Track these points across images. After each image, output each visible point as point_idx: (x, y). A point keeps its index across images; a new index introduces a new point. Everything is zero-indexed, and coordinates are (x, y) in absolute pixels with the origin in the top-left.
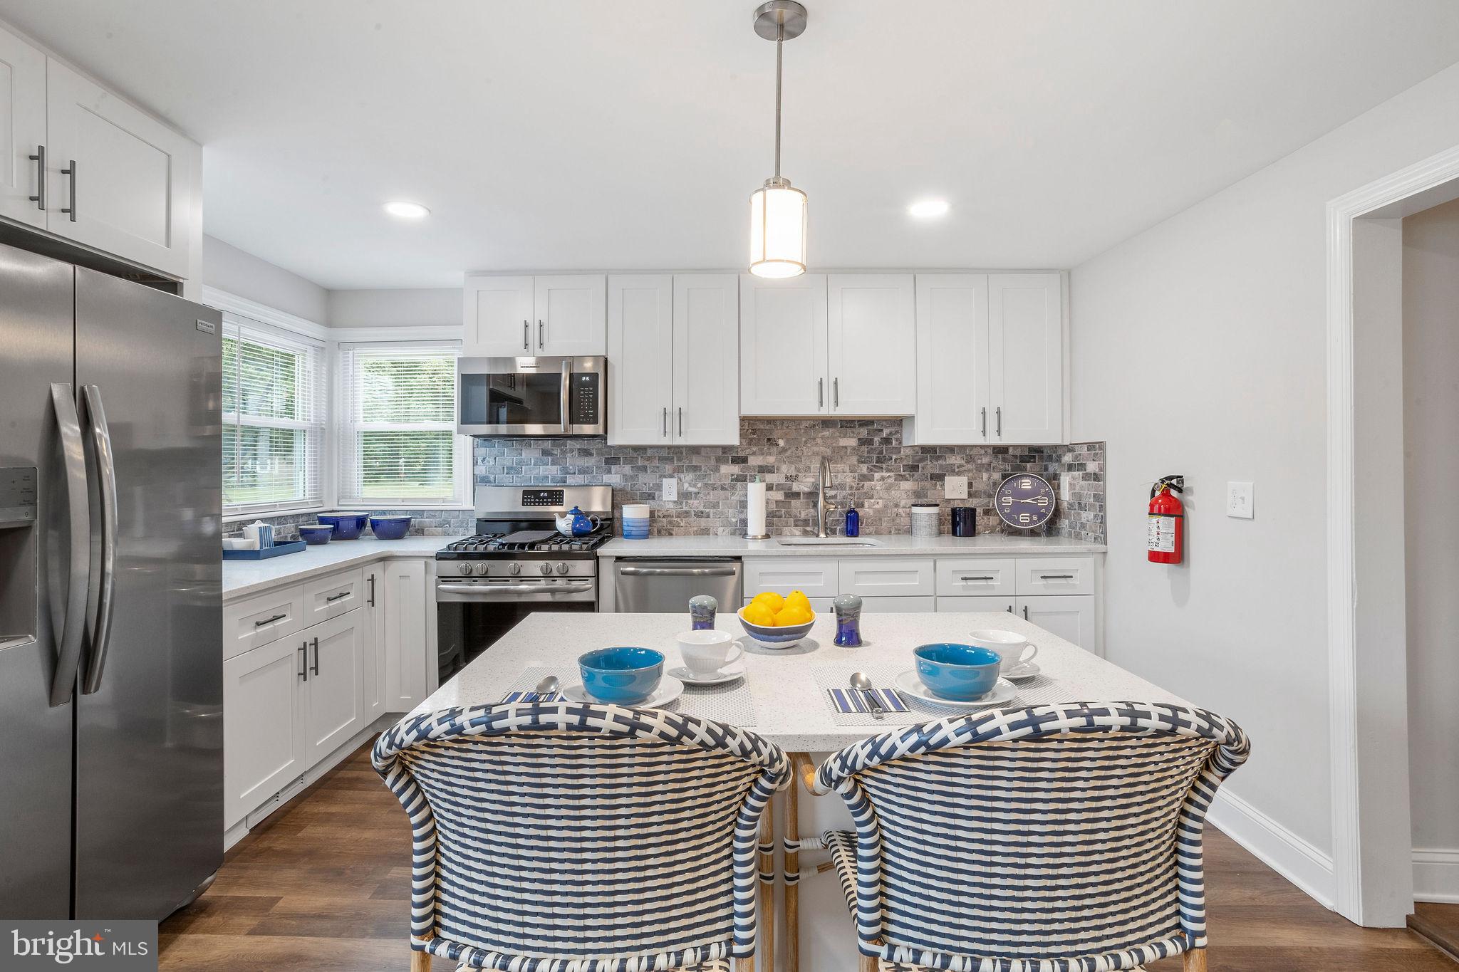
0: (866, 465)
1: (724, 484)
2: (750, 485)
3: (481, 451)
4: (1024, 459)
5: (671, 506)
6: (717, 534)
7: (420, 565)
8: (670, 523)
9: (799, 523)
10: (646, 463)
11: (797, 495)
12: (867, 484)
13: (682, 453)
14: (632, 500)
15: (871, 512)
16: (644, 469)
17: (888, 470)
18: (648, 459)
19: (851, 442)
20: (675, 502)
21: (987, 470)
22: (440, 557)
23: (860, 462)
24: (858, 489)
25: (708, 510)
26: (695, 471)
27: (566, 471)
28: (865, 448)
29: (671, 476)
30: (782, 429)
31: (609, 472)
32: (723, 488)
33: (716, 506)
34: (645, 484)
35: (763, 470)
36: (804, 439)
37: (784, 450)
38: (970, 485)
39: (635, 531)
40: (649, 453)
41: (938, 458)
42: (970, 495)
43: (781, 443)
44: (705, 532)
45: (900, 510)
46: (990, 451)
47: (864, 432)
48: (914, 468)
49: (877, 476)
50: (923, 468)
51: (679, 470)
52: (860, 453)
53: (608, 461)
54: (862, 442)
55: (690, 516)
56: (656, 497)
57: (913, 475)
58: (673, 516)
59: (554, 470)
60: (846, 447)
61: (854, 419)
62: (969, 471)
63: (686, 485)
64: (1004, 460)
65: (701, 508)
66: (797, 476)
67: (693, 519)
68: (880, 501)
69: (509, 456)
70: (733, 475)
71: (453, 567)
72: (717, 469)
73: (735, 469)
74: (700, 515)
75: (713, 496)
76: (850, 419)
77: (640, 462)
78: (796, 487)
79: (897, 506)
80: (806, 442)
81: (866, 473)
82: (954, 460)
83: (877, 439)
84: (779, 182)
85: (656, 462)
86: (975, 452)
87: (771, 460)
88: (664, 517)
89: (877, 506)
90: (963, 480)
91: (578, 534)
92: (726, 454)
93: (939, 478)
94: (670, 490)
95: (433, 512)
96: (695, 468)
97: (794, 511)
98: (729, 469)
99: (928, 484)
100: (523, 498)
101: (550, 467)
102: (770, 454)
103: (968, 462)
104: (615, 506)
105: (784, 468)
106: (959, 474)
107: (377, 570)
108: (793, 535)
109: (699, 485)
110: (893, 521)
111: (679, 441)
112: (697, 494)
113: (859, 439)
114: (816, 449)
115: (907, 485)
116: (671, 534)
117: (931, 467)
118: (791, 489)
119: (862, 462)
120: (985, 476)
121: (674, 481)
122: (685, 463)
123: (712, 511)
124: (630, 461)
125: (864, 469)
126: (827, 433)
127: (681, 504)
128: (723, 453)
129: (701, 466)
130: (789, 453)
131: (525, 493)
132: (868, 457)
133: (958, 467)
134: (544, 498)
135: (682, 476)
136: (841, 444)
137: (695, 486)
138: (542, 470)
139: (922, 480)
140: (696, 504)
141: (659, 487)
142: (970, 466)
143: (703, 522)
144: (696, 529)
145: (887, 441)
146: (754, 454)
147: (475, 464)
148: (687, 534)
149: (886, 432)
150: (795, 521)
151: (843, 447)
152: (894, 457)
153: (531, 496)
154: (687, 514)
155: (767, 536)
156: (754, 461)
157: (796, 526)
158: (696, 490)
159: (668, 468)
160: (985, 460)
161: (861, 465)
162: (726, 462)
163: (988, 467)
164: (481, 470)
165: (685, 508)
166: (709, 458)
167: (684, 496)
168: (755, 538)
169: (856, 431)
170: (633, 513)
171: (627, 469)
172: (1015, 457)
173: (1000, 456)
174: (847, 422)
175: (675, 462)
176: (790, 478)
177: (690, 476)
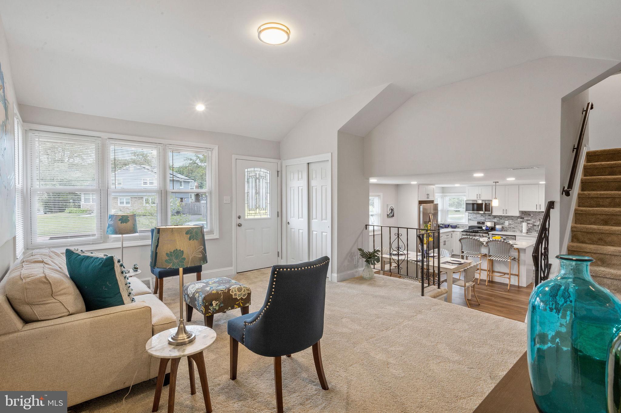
2: (523, 223)
3: (469, 215)
5: (507, 226)
6: (517, 231)
7: (459, 233)
9: (536, 231)
13: (509, 217)
14: (499, 224)
16: (502, 219)
18: (502, 217)
22: (462, 232)
27: (486, 218)
29: (507, 221)
30: (532, 213)
32: (518, 223)
34: (502, 222)
35: (527, 220)
37: (532, 217)
39: (498, 230)
43: (532, 215)
44: (514, 231)
51: (509, 219)
53: (494, 217)
56: (504, 224)
58: (507, 228)
59: (483, 218)
69: (475, 216)
71: (465, 233)
72: (517, 220)
73: (521, 220)
74: (513, 228)
75: (516, 225)
78: (535, 224)
80: (538, 215)
84: (496, 198)
85: (504, 218)
87: (529, 218)
88: (505, 228)
91: (486, 230)
92: (518, 217)
94: (507, 223)
95: (461, 225)
96: (512, 219)
97: (535, 229)
98: (520, 220)
104: (495, 225)
105: (532, 220)
107: (452, 233)
108: (534, 233)
109: (513, 222)
111: (506, 215)
112: (513, 224)
114: (540, 217)
116: (507, 231)
123: (516, 227)
124: (499, 217)
130: (534, 217)
131: (477, 222)
134: (481, 223)
135: (509, 221)
138: (481, 218)
140: (512, 226)
141: (505, 222)
144: (512, 230)
146: (526, 217)
147: (468, 217)
148: (510, 231)
153: (479, 223)
154: (510, 228)
155: (527, 233)
156: (525, 218)
159: (507, 219)
164: (470, 218)
165: (510, 226)
166: (515, 218)
167: (510, 224)
168: (524, 233)
170: (498, 227)
176: (534, 222)
177: (511, 221)
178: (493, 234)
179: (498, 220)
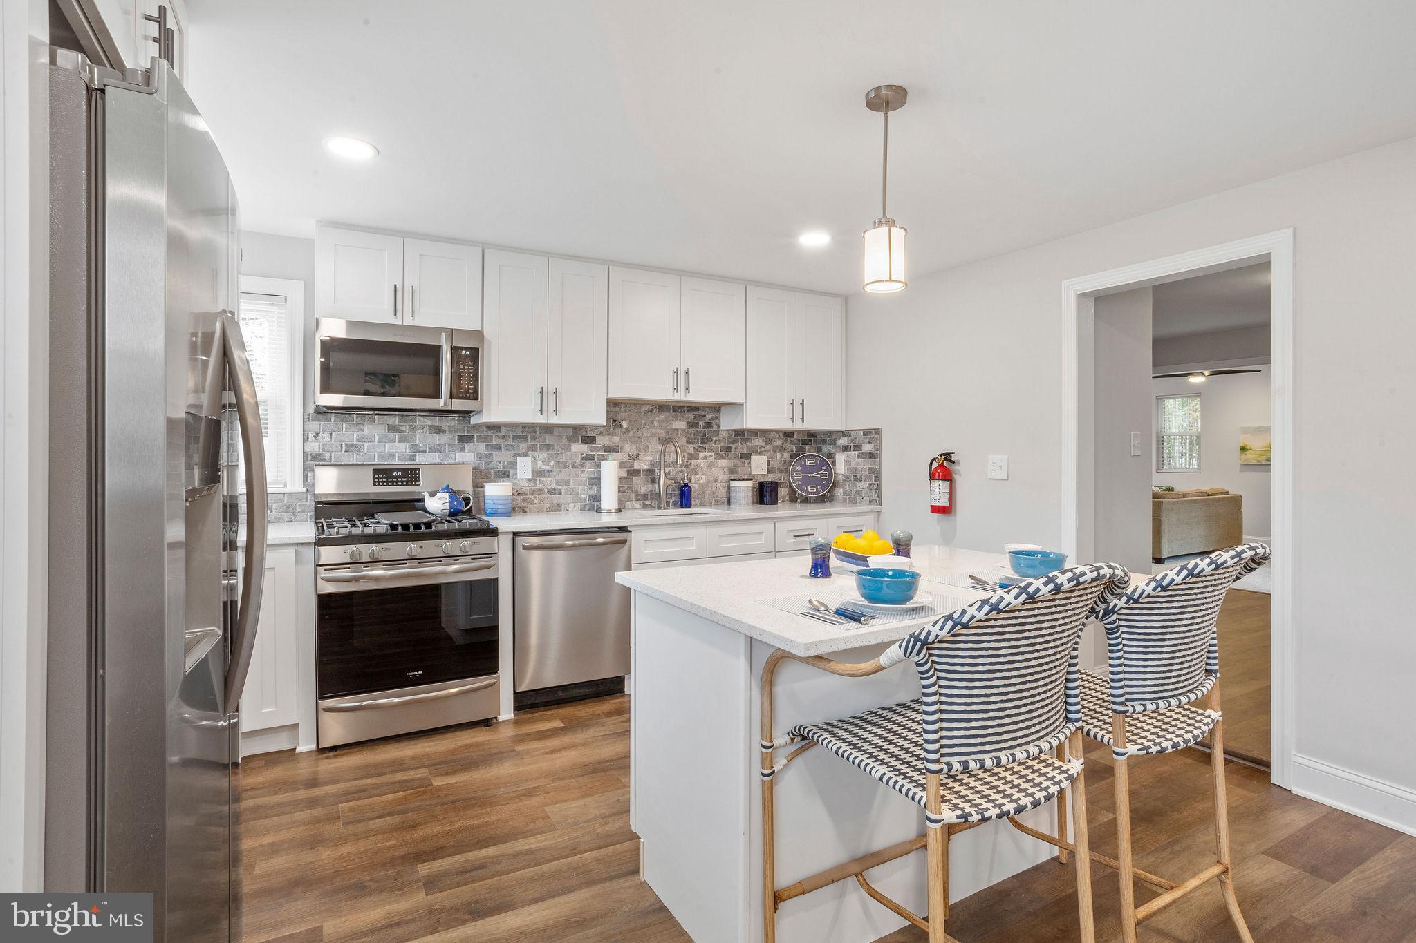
0: (693, 446)
1: (575, 463)
2: (603, 463)
3: (315, 426)
4: (805, 442)
5: (525, 484)
6: (568, 510)
8: (524, 500)
9: (640, 497)
10: (501, 441)
11: (637, 472)
12: (693, 462)
13: (535, 432)
14: (490, 478)
15: (697, 486)
16: (499, 447)
17: (710, 450)
18: (503, 437)
19: (681, 425)
20: (529, 480)
21: (780, 450)
23: (687, 442)
24: (686, 466)
25: (560, 488)
26: (548, 450)
27: (415, 449)
28: (692, 431)
29: (525, 455)
30: (625, 411)
31: (463, 449)
32: (574, 467)
33: (567, 483)
34: (500, 463)
35: (610, 449)
36: (643, 422)
37: (627, 431)
38: (769, 462)
40: (503, 432)
41: (747, 440)
42: (769, 471)
43: (625, 424)
44: (557, 508)
45: (719, 484)
46: (782, 435)
47: (690, 417)
48: (729, 449)
49: (702, 455)
50: (735, 448)
51: (533, 448)
52: (689, 435)
53: (461, 439)
54: (691, 425)
55: (543, 494)
56: (511, 475)
57: (728, 455)
58: (527, 494)
59: (402, 448)
60: (677, 430)
61: (684, 404)
62: (768, 451)
63: (540, 463)
64: (791, 442)
65: (554, 486)
66: (638, 455)
67: (546, 496)
68: (704, 477)
69: (348, 432)
70: (582, 454)
72: (568, 448)
73: (585, 448)
74: (553, 492)
75: (564, 474)
76: (681, 404)
77: (494, 441)
78: (637, 465)
79: (716, 481)
80: (645, 425)
81: (693, 452)
82: (758, 442)
83: (701, 423)
84: (886, 221)
85: (510, 441)
86: (771, 436)
88: (518, 495)
89: (701, 481)
90: (764, 459)
91: (456, 513)
92: (583, 434)
93: (746, 457)
94: (524, 467)
96: (548, 447)
97: (635, 487)
98: (579, 448)
99: (738, 462)
100: (374, 478)
101: (397, 444)
102: (615, 435)
103: (767, 444)
104: (478, 486)
105: (627, 448)
106: (761, 454)
109: (552, 463)
110: (714, 493)
111: (554, 420)
112: (550, 471)
113: (687, 423)
114: (654, 431)
115: (724, 463)
116: (525, 512)
117: (741, 448)
118: (633, 467)
119: (690, 443)
120: (779, 455)
121: (528, 460)
122: (538, 442)
123: (563, 488)
124: (485, 439)
125: (691, 448)
126: (662, 417)
127: (535, 482)
128: (574, 432)
129: (553, 445)
130: (631, 434)
131: (376, 472)
132: (695, 439)
133: (760, 448)
134: (398, 477)
135: (536, 454)
136: (674, 427)
137: (548, 464)
138: (388, 448)
139: (735, 458)
140: (550, 482)
141: (513, 465)
142: (769, 447)
143: (555, 499)
144: (548, 505)
145: (709, 425)
146: (601, 434)
147: (306, 439)
148: (540, 511)
149: (708, 417)
150: (636, 496)
151: (675, 429)
152: (714, 439)
153: (385, 476)
154: (540, 491)
155: (619, 510)
157: (637, 500)
158: (548, 468)
159: (523, 446)
160: (779, 443)
161: (689, 446)
162: (577, 442)
163: (780, 449)
164: (314, 447)
165: (538, 486)
166: (561, 437)
167: (538, 474)
168: (609, 512)
169: (686, 415)
170: (496, 491)
171: (482, 447)
172: (798, 440)
173: (788, 439)
174: (679, 407)
175: (529, 440)
176: (632, 457)
177: (543, 455)
179: (479, 456)
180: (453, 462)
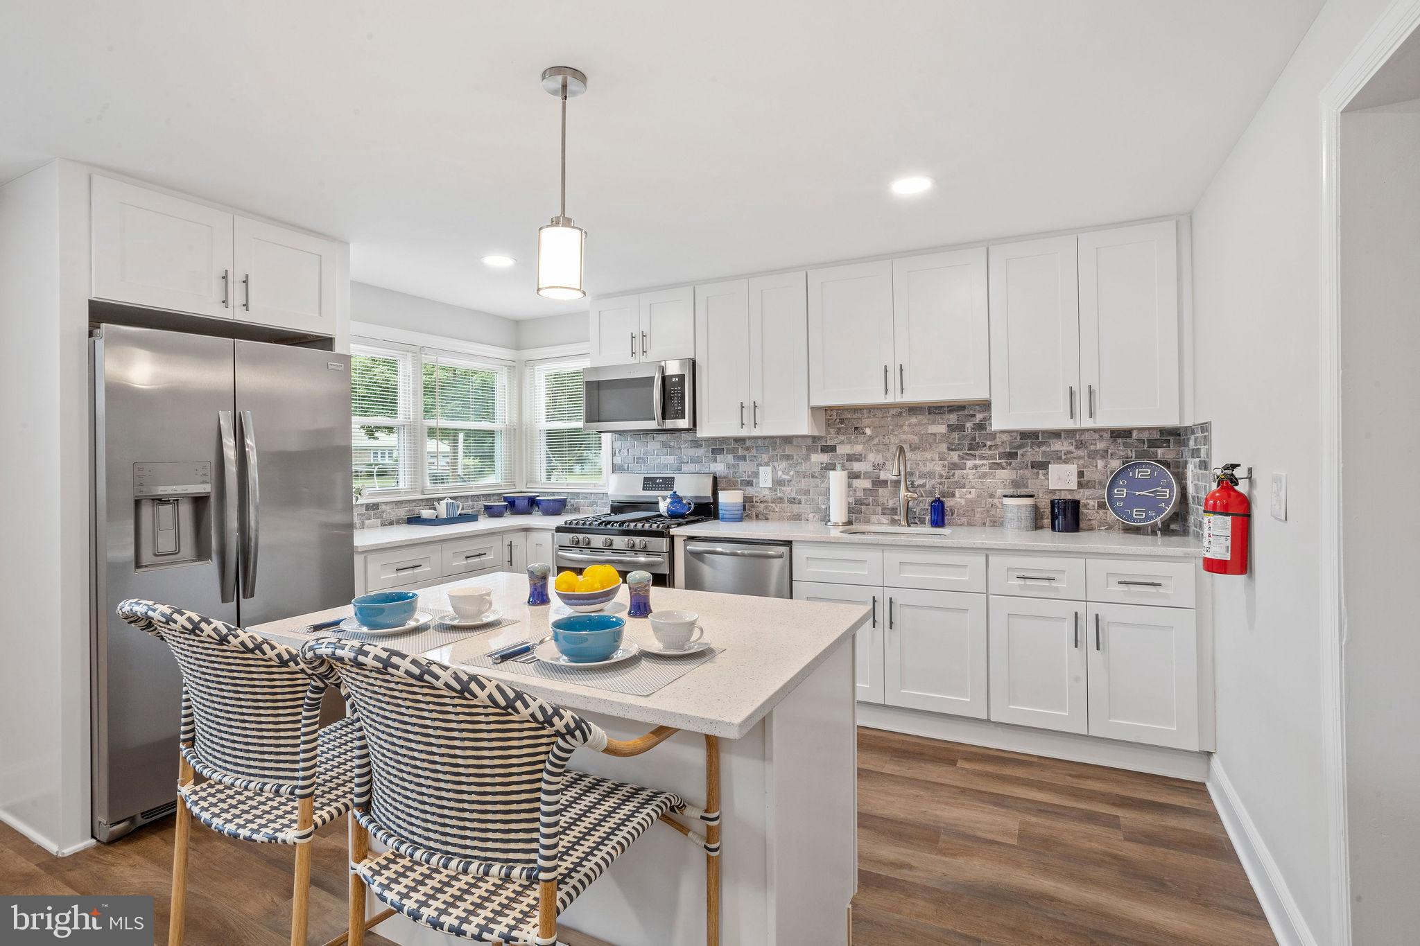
0: (957, 453)
1: (814, 472)
2: (832, 473)
3: (618, 444)
4: (1153, 444)
5: (767, 492)
6: (808, 520)
7: (548, 536)
8: (766, 507)
9: (888, 511)
10: (746, 453)
11: (884, 483)
12: (958, 472)
13: (776, 443)
14: (732, 485)
15: (963, 502)
16: (744, 459)
17: (982, 458)
18: (747, 449)
19: (941, 429)
20: (770, 489)
21: (1103, 457)
22: (559, 530)
23: (949, 449)
24: (947, 478)
25: (799, 497)
26: (788, 460)
27: (680, 461)
28: (955, 435)
29: (767, 465)
30: (869, 417)
31: (715, 461)
32: (813, 477)
33: (807, 492)
34: (745, 472)
35: (849, 458)
36: (891, 427)
37: (871, 438)
38: (1081, 474)
39: (728, 516)
40: (748, 443)
41: (1040, 444)
42: (1080, 485)
43: (868, 431)
44: (797, 517)
45: (996, 501)
46: (1107, 435)
47: (953, 418)
48: (1012, 455)
49: (970, 463)
50: (1022, 455)
51: (772, 459)
52: (950, 441)
53: (713, 451)
54: (952, 428)
55: (783, 502)
56: (754, 484)
57: (1011, 464)
58: (768, 502)
59: (671, 460)
60: (935, 434)
61: (942, 405)
62: (1079, 458)
63: (780, 473)
64: (1126, 445)
65: (794, 495)
66: (884, 464)
67: (786, 505)
68: (973, 491)
69: (638, 449)
70: (822, 464)
71: (567, 538)
72: (807, 458)
73: (825, 458)
74: (793, 501)
75: (804, 484)
76: (939, 405)
77: (740, 453)
78: (883, 475)
79: (991, 496)
80: (893, 430)
81: (957, 461)
82: (1058, 446)
83: (969, 425)
85: (754, 452)
86: (1086, 436)
87: (858, 448)
88: (761, 502)
89: (969, 496)
90: (1072, 469)
91: (673, 515)
92: (810, 444)
93: (1043, 466)
94: (765, 478)
96: (788, 457)
97: (881, 500)
98: (819, 458)
99: (1028, 473)
100: (644, 484)
101: (668, 457)
102: (857, 443)
103: (1078, 447)
104: (714, 492)
105: (871, 456)
106: (1066, 462)
107: (518, 539)
108: (880, 523)
109: (791, 473)
110: (988, 512)
111: (755, 432)
112: (790, 481)
113: (949, 426)
114: (904, 437)
115: (1005, 474)
116: (767, 519)
117: (1032, 453)
118: (879, 478)
119: (953, 450)
120: (1100, 464)
121: (769, 469)
122: (779, 452)
123: (803, 498)
124: (732, 451)
125: (954, 456)
126: (914, 420)
127: (776, 490)
128: (813, 442)
129: (793, 455)
130: (876, 441)
131: (646, 479)
132: (959, 444)
133: (1065, 454)
134: (659, 483)
135: (776, 464)
136: (930, 432)
137: (788, 474)
139: (1022, 468)
140: (789, 491)
141: (756, 474)
142: (1080, 453)
143: (796, 508)
144: (789, 514)
145: (981, 426)
146: (842, 442)
147: (614, 455)
148: (781, 519)
149: (979, 416)
150: (883, 509)
151: (931, 434)
152: (989, 443)
153: (649, 483)
154: (781, 500)
155: (850, 523)
156: (843, 450)
157: (884, 514)
158: (789, 478)
159: (765, 457)
160: (1100, 446)
161: (952, 453)
162: (816, 451)
163: (1104, 454)
164: (618, 460)
165: (779, 495)
166: (801, 447)
167: (778, 483)
168: (836, 525)
169: (946, 416)
170: (729, 499)
171: (730, 458)
172: (1141, 441)
173: (1120, 440)
174: (936, 408)
175: (771, 451)
176: (878, 467)
177: (783, 465)
178: (691, 538)
179: (728, 466)
180: (707, 472)
